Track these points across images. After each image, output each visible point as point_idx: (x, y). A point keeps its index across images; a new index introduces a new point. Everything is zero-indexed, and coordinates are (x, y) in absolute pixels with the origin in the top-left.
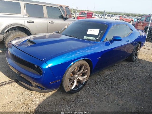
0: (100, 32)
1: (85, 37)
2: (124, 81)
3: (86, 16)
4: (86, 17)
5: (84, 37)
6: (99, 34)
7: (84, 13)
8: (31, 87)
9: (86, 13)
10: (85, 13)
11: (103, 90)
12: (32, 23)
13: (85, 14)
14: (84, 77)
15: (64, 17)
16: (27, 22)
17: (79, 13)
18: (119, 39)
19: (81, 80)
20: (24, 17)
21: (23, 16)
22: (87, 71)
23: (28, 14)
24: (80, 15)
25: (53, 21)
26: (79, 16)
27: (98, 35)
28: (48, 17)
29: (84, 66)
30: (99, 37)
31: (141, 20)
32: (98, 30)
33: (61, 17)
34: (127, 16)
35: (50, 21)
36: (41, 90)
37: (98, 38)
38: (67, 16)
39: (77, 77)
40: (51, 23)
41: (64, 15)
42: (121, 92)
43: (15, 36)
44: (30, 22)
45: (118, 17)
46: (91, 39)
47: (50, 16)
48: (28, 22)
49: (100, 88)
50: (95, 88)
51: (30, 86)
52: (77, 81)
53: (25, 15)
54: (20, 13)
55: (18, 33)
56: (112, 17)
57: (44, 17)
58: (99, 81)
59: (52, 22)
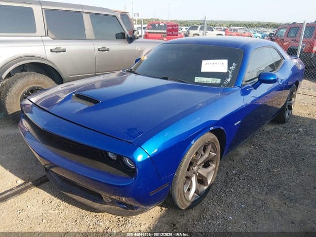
0: (230, 65)
1: (198, 79)
2: (285, 168)
3: (166, 31)
4: (165, 33)
5: (196, 78)
6: (230, 70)
7: (157, 25)
8: (98, 204)
9: (161, 24)
10: (159, 24)
11: (251, 193)
12: (62, 53)
13: (160, 27)
14: (210, 169)
15: (128, 35)
16: (51, 51)
17: (146, 26)
18: (272, 79)
19: (203, 176)
20: (43, 41)
21: (40, 38)
22: (215, 156)
23: (53, 33)
24: (149, 29)
25: (107, 47)
26: (149, 33)
27: (228, 72)
28: (94, 38)
29: (210, 144)
30: (230, 76)
31: (277, 34)
32: (225, 62)
33: (121, 36)
34: (238, 28)
35: (100, 47)
36: (124, 210)
37: (229, 79)
38: (135, 34)
39: (197, 170)
40: (102, 51)
41: (127, 33)
42: (288, 193)
43: (26, 86)
44: (58, 51)
45: (221, 30)
46: (213, 83)
47: (99, 36)
48: (53, 50)
49: (243, 189)
50: (232, 190)
51: (94, 201)
52: (198, 180)
53: (46, 36)
54: (35, 31)
55: (34, 78)
56: (209, 32)
57: (87, 38)
58: (234, 172)
59: (105, 47)
